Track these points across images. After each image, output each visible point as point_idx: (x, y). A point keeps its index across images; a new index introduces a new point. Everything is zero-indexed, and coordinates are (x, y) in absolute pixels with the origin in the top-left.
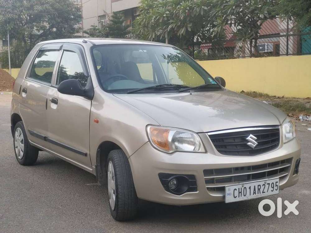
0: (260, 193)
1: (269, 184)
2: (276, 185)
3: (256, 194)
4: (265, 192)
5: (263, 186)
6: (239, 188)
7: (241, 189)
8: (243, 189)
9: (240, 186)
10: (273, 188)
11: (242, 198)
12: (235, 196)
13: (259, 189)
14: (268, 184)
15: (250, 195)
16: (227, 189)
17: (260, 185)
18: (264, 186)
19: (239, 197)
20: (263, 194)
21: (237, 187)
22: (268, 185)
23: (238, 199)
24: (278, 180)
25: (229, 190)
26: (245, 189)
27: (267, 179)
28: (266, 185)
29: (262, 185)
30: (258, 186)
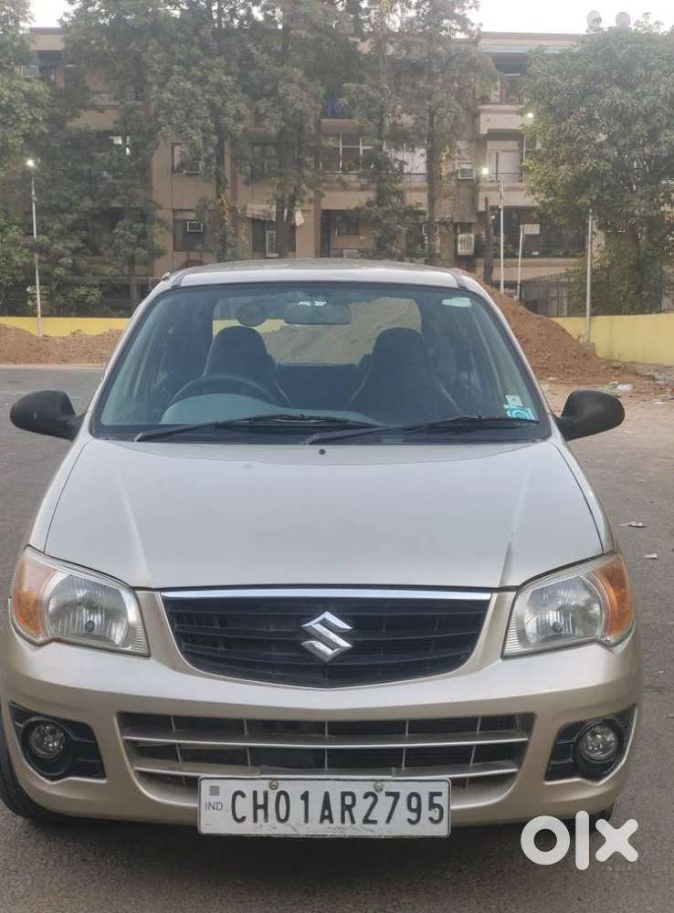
0: (353, 821)
1: (396, 796)
2: (432, 806)
3: (332, 822)
4: (375, 822)
5: (366, 796)
6: (255, 793)
7: (266, 794)
8: (272, 796)
9: (261, 786)
10: (418, 810)
11: (270, 827)
12: (239, 817)
13: (347, 808)
14: (388, 794)
15: (306, 820)
16: (205, 786)
17: (352, 795)
18: (370, 799)
19: (255, 819)
20: (368, 826)
21: (247, 787)
22: (391, 799)
23: (248, 829)
24: (444, 788)
25: (215, 791)
26: (283, 799)
27: (389, 777)
28: (381, 796)
29: (362, 795)
30: (344, 795)
